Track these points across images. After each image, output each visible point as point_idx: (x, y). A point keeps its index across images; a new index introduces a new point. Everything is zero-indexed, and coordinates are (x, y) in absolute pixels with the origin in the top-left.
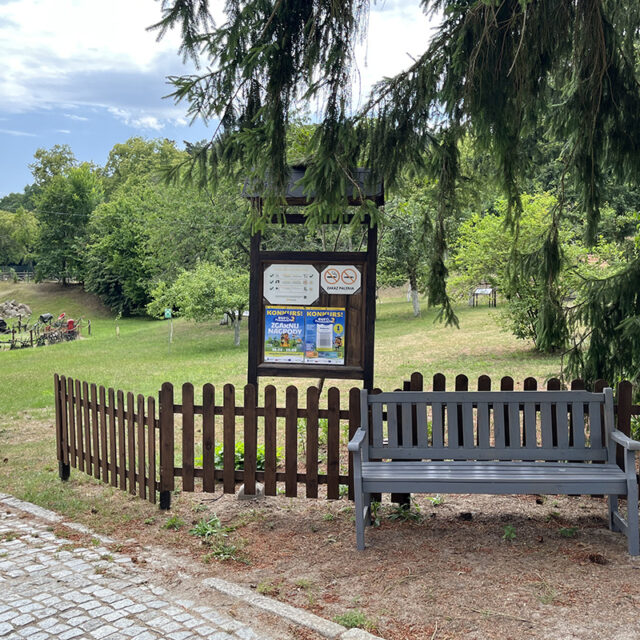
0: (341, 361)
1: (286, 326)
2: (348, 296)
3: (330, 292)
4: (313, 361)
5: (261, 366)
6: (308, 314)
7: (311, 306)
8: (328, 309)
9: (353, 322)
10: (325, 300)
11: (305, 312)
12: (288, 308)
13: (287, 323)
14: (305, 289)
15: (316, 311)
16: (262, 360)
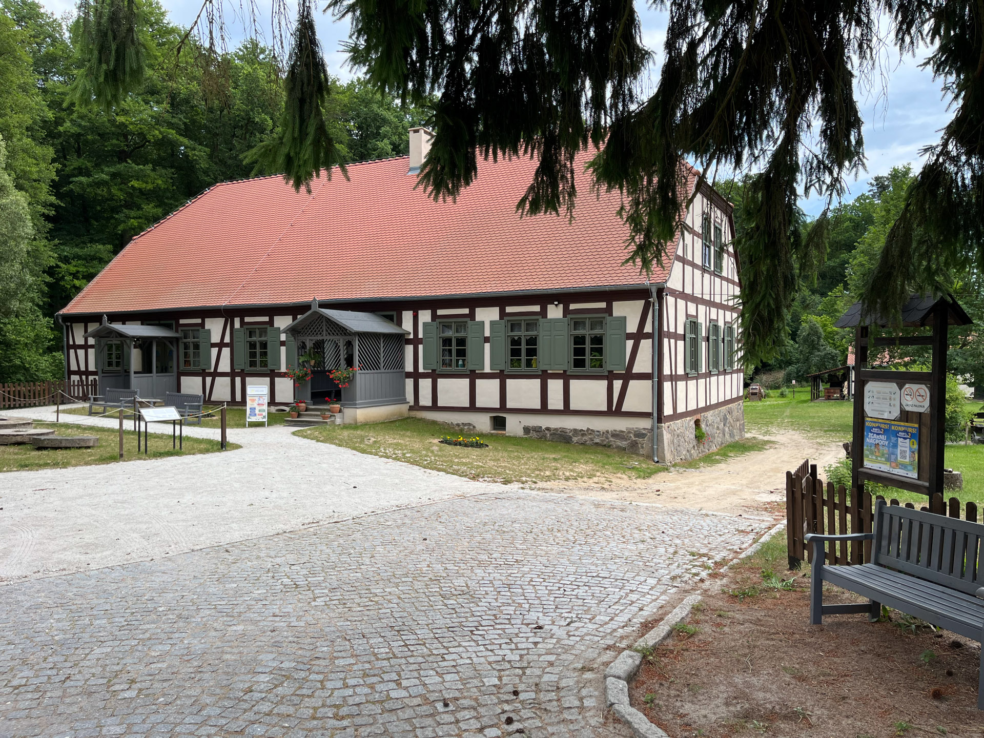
0: (915, 476)
1: (878, 437)
2: (920, 413)
3: (908, 409)
4: (897, 471)
5: (861, 470)
6: (893, 428)
7: (894, 420)
8: (906, 424)
9: (924, 439)
10: (905, 416)
11: (890, 427)
12: (880, 421)
13: (878, 434)
14: (890, 405)
15: (898, 426)
16: (862, 465)
